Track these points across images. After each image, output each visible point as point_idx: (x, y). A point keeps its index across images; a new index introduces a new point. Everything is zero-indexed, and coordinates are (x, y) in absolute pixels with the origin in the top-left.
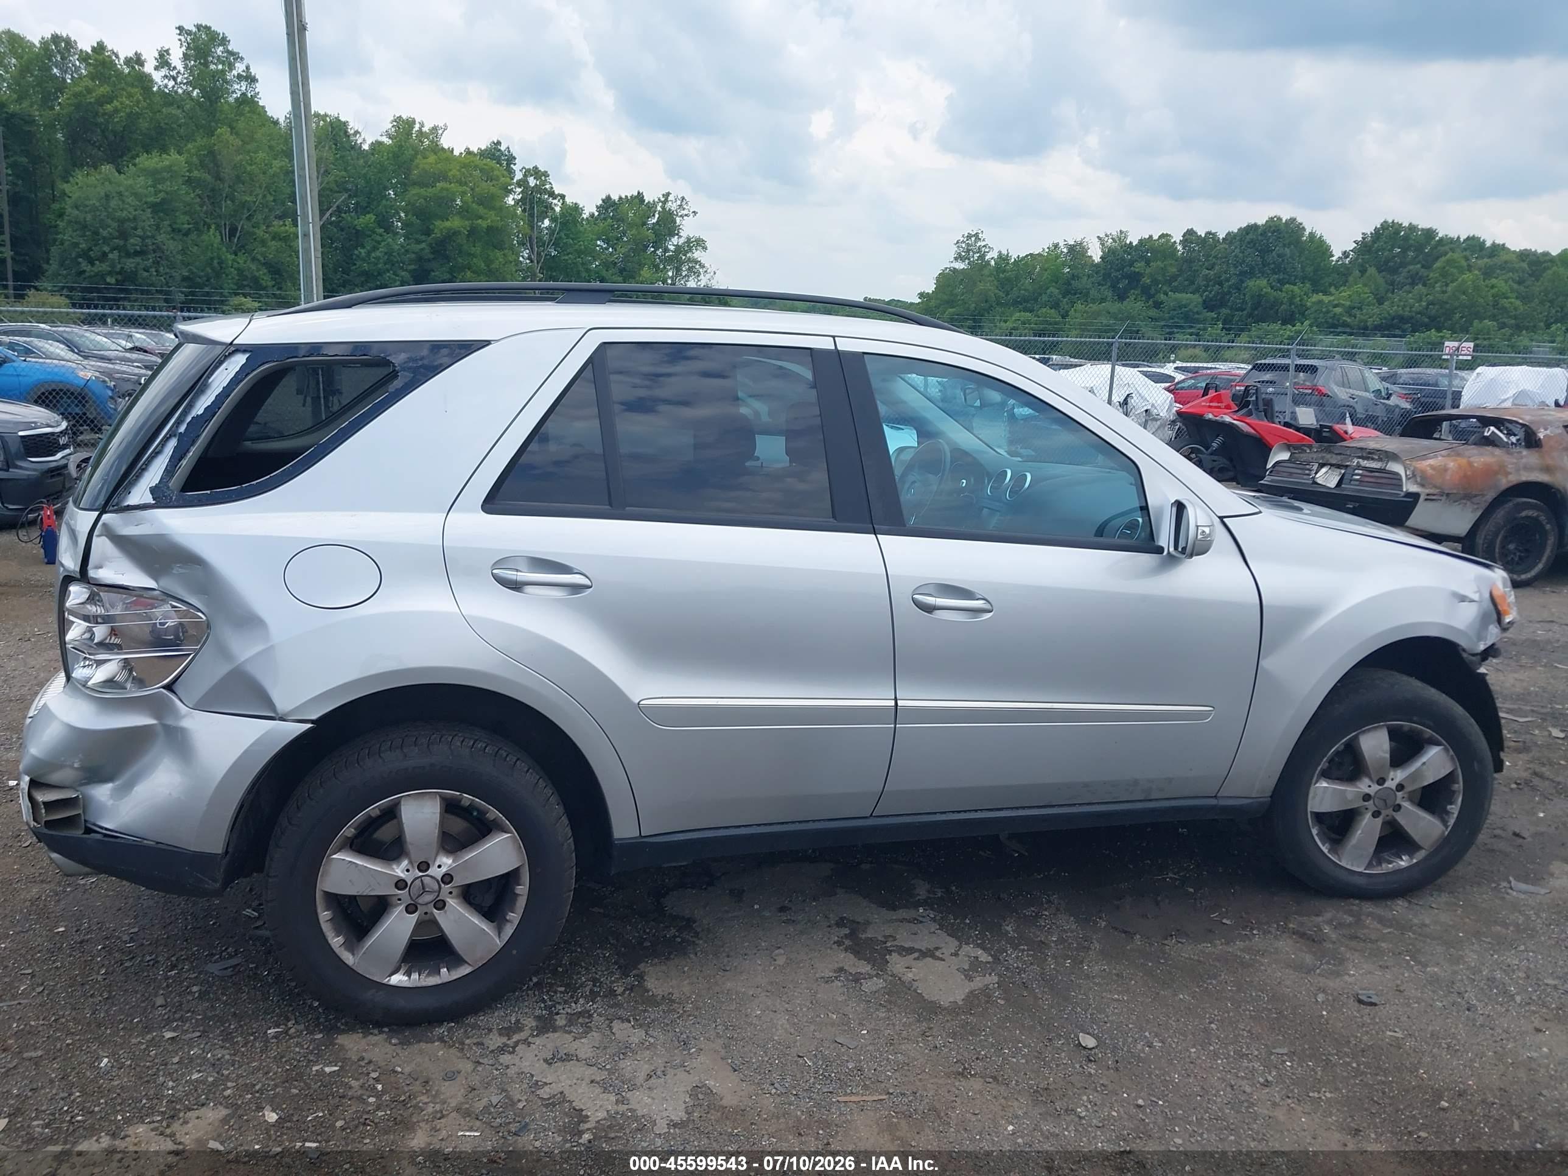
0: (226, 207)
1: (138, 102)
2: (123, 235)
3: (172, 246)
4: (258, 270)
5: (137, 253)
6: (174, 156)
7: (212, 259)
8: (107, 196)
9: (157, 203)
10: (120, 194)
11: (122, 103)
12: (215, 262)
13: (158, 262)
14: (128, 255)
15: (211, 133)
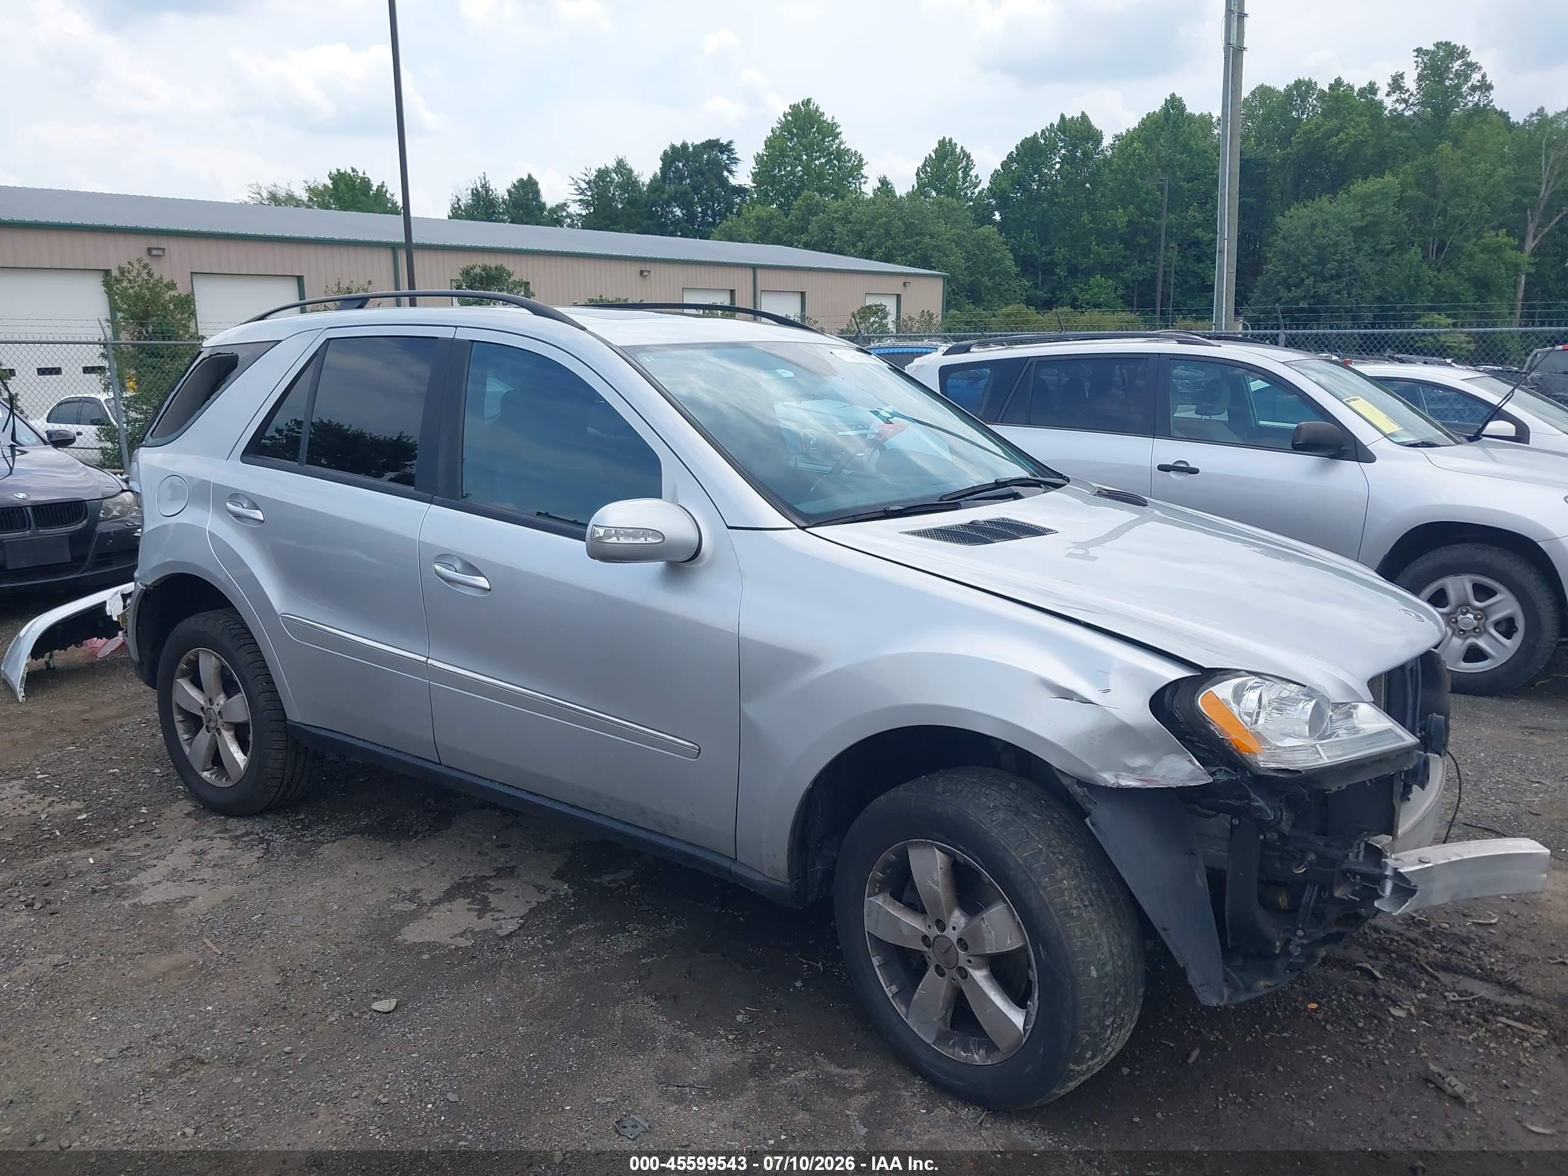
0: (1437, 223)
1: (1364, 130)
2: (1322, 260)
3: (1367, 267)
4: (1459, 285)
5: (1332, 277)
6: (1389, 178)
7: (1409, 277)
8: (1314, 226)
9: (1362, 227)
10: (1326, 221)
11: (1347, 134)
12: (1412, 279)
13: (1352, 284)
14: (1324, 280)
15: (1430, 149)
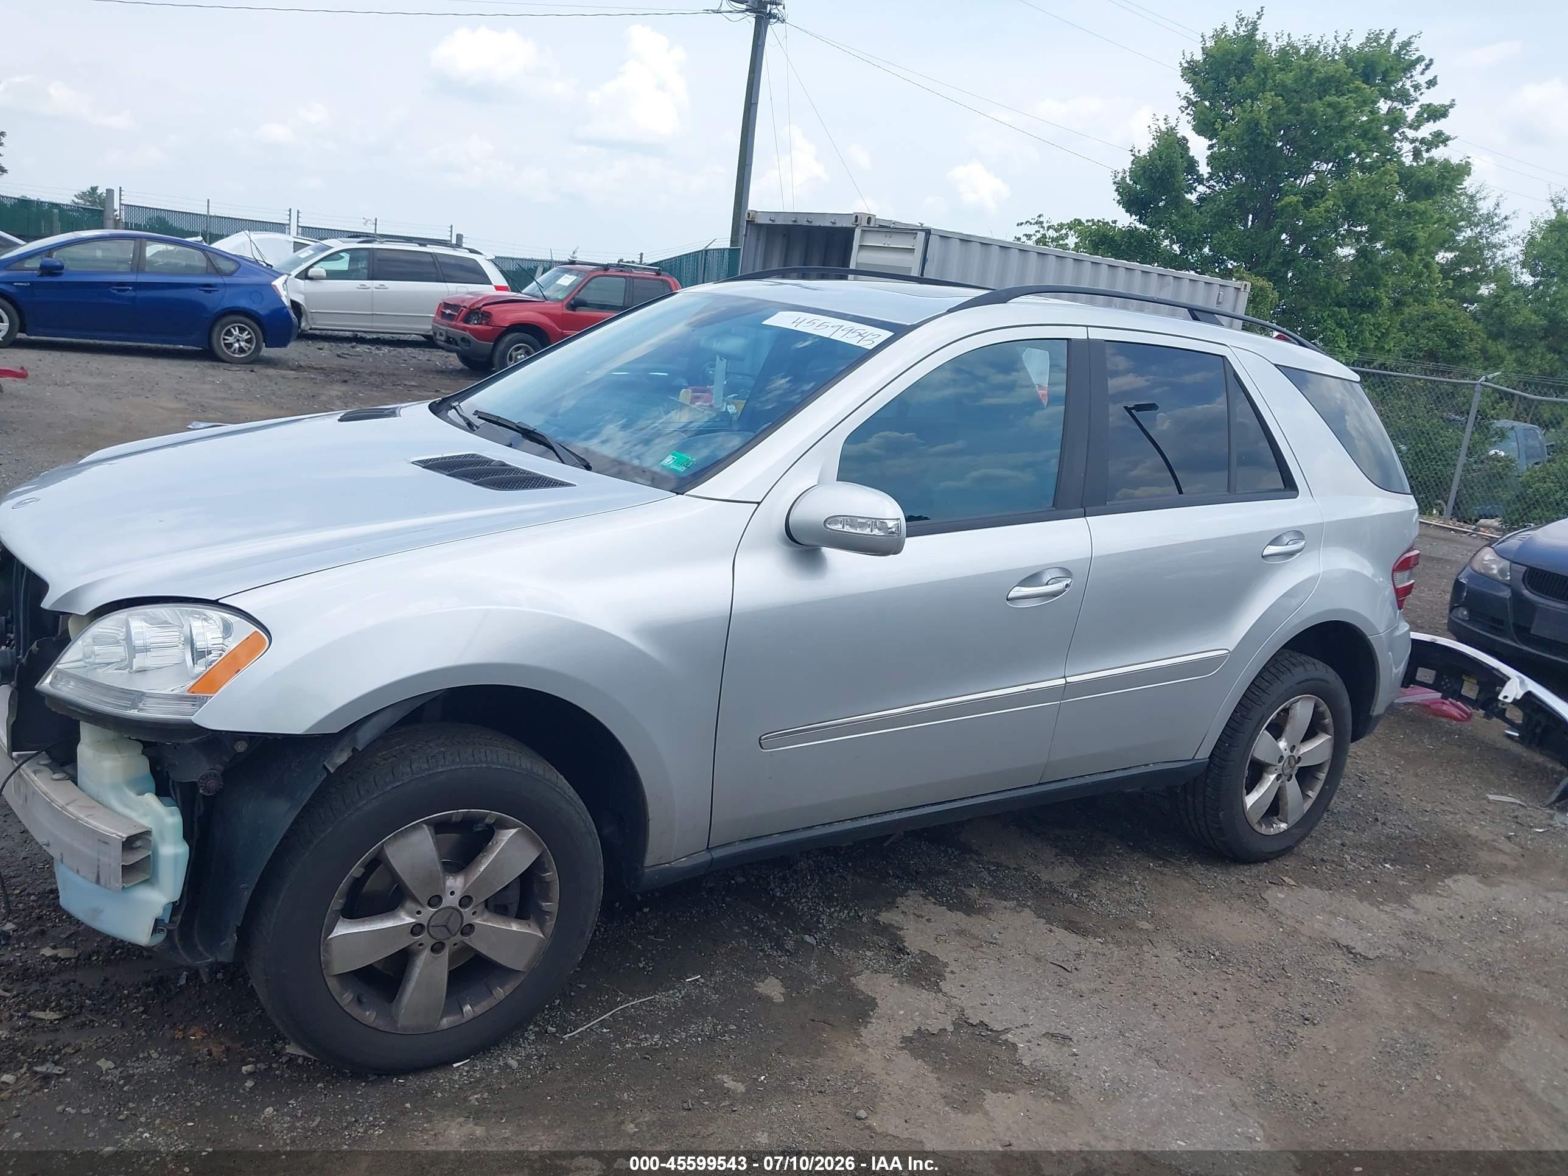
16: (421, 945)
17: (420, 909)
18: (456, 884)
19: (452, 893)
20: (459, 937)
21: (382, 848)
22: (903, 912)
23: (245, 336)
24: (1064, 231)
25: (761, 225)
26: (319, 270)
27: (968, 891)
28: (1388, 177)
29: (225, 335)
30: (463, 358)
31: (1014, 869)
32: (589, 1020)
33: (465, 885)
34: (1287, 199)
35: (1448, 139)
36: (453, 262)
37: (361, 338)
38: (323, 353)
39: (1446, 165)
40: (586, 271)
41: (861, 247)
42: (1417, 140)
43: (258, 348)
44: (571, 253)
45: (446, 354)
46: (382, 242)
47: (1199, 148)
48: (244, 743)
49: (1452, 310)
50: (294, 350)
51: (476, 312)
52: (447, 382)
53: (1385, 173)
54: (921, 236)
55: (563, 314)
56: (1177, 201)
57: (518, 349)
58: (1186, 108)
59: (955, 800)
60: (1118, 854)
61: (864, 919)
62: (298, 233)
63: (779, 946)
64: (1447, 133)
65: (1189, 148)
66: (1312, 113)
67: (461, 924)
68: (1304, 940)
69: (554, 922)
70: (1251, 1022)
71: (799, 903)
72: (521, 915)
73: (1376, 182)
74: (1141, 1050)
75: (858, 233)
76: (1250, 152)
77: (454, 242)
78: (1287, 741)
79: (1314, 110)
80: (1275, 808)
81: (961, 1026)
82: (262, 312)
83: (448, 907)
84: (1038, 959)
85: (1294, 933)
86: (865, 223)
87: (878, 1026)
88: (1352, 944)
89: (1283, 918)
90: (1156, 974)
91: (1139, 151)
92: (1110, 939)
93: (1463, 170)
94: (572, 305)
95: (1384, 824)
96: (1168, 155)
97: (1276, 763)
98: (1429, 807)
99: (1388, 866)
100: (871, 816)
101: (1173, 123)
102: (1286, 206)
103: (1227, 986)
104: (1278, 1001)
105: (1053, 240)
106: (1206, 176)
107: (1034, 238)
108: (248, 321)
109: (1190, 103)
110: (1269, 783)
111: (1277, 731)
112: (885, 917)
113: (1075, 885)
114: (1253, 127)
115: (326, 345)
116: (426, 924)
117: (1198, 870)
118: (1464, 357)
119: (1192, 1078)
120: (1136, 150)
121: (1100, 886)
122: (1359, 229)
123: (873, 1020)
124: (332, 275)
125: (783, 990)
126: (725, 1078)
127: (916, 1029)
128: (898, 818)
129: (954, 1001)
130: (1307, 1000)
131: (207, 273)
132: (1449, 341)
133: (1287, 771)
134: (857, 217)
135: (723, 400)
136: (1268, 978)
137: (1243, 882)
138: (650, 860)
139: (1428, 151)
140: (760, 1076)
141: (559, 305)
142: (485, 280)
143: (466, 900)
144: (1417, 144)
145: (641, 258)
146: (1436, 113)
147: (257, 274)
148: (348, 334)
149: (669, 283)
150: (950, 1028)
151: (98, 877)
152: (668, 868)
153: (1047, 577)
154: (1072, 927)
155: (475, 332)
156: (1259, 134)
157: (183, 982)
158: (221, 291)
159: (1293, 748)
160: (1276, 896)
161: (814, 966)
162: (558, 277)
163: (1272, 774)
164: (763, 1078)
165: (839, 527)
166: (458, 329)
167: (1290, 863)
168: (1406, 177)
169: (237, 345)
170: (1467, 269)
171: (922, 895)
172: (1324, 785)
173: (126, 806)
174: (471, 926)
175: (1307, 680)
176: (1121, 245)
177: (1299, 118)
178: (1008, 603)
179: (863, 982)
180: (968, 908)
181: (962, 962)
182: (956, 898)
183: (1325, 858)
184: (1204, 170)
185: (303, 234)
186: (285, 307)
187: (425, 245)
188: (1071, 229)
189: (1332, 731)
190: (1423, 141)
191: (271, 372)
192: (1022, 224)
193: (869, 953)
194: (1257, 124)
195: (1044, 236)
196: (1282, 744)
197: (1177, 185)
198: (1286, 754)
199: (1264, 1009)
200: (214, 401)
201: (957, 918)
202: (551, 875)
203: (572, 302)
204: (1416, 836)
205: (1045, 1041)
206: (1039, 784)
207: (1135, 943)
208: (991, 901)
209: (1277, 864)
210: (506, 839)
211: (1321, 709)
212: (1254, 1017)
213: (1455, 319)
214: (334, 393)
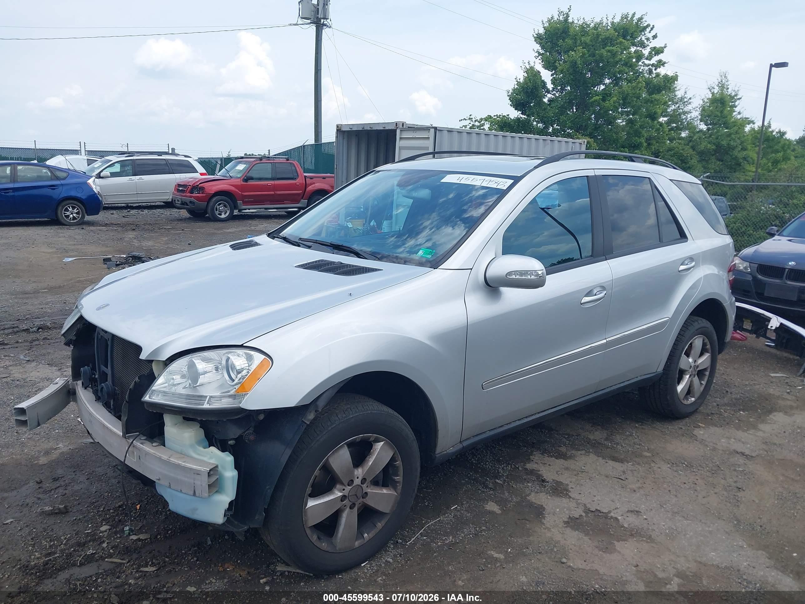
16: (345, 506)
17: (344, 488)
18: (359, 472)
19: (358, 478)
20: (361, 500)
21: (327, 459)
22: (536, 463)
23: (75, 211)
24: (483, 122)
25: (345, 131)
26: (106, 173)
27: (560, 449)
28: (641, 84)
29: (64, 211)
30: (190, 211)
31: (576, 435)
32: (414, 534)
33: (363, 473)
34: (595, 98)
35: (665, 63)
36: (176, 162)
37: (130, 206)
38: (116, 216)
39: (666, 76)
40: (249, 162)
41: (401, 138)
42: (650, 65)
43: (83, 217)
44: (228, 153)
45: (178, 210)
46: (138, 156)
47: (547, 76)
48: (263, 415)
49: (681, 145)
50: (102, 216)
51: (196, 188)
52: (185, 225)
53: (639, 82)
54: (432, 131)
55: (241, 184)
56: (540, 102)
57: (219, 204)
58: (538, 57)
59: (561, 405)
60: (620, 422)
61: (520, 469)
62: (85, 155)
63: (487, 487)
64: (664, 60)
65: (541, 76)
66: (601, 56)
67: (363, 492)
68: (720, 452)
69: (401, 486)
70: (716, 493)
71: (486, 465)
72: (385, 485)
73: (635, 86)
74: (674, 513)
75: (398, 132)
76: (573, 76)
77: (170, 152)
78: (693, 358)
79: (602, 54)
80: (689, 392)
81: (588, 513)
82: (84, 197)
83: (357, 485)
84: (607, 477)
85: (714, 449)
86: (401, 126)
87: (550, 518)
88: (743, 451)
89: (707, 443)
90: (663, 477)
91: (520, 79)
92: (634, 463)
93: (675, 78)
94: (245, 179)
95: (731, 393)
96: (534, 80)
97: (688, 369)
98: (747, 383)
99: (741, 412)
100: (526, 417)
101: (532, 64)
102: (594, 101)
103: (697, 478)
104: (723, 482)
105: (478, 127)
106: (551, 89)
107: (468, 127)
108: (75, 202)
109: (540, 54)
110: (687, 380)
111: (688, 354)
112: (529, 466)
113: (607, 439)
114: (574, 64)
115: (114, 212)
116: (347, 495)
117: (658, 425)
118: (689, 167)
119: (702, 523)
120: (518, 79)
121: (618, 438)
122: (626, 110)
123: (547, 516)
124: (113, 175)
125: (499, 507)
126: (492, 553)
127: (568, 517)
128: (538, 416)
129: (579, 501)
130: (735, 479)
131: (52, 179)
132: (681, 160)
133: (693, 373)
134: (396, 124)
135: (345, 221)
136: (713, 472)
137: (681, 428)
138: (438, 450)
139: (655, 70)
140: (508, 549)
141: (239, 180)
142: (195, 171)
143: (364, 480)
144: (650, 67)
145: (269, 152)
146: (658, 51)
147: (79, 178)
148: (123, 205)
149: (294, 164)
150: (584, 514)
151: (195, 492)
152: (446, 454)
153: (595, 291)
154: (615, 459)
155: (197, 198)
156: (577, 68)
157: (209, 543)
158: (61, 188)
159: (695, 361)
160: (700, 433)
161: (507, 494)
162: (236, 166)
163: (687, 375)
164: (510, 550)
165: (514, 277)
166: (187, 197)
167: (698, 416)
168: (648, 83)
169: (71, 216)
170: (674, 125)
171: (541, 454)
172: (708, 378)
173: (199, 454)
174: (366, 493)
175: (700, 328)
176: (514, 126)
177: (594, 58)
178: (582, 306)
179: (533, 498)
180: (563, 456)
181: (574, 482)
182: (556, 452)
183: (713, 412)
184: (550, 86)
185: (88, 155)
186: (96, 194)
187: (161, 155)
188: (486, 121)
189: (710, 351)
190: (653, 65)
191: (92, 228)
192: (462, 120)
193: (529, 484)
194: (576, 63)
195: (473, 125)
196: (691, 360)
197: (539, 95)
198: (693, 364)
199: (719, 486)
200: (70, 247)
201: (561, 462)
202: (399, 463)
203: (246, 178)
204: (747, 397)
205: (629, 514)
206: (595, 392)
207: (647, 463)
208: (573, 452)
209: (693, 417)
210: (379, 447)
211: (705, 341)
212: (716, 490)
213: (683, 150)
214: (131, 236)
